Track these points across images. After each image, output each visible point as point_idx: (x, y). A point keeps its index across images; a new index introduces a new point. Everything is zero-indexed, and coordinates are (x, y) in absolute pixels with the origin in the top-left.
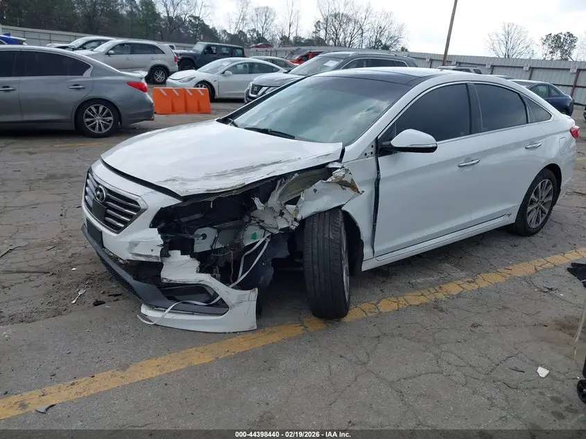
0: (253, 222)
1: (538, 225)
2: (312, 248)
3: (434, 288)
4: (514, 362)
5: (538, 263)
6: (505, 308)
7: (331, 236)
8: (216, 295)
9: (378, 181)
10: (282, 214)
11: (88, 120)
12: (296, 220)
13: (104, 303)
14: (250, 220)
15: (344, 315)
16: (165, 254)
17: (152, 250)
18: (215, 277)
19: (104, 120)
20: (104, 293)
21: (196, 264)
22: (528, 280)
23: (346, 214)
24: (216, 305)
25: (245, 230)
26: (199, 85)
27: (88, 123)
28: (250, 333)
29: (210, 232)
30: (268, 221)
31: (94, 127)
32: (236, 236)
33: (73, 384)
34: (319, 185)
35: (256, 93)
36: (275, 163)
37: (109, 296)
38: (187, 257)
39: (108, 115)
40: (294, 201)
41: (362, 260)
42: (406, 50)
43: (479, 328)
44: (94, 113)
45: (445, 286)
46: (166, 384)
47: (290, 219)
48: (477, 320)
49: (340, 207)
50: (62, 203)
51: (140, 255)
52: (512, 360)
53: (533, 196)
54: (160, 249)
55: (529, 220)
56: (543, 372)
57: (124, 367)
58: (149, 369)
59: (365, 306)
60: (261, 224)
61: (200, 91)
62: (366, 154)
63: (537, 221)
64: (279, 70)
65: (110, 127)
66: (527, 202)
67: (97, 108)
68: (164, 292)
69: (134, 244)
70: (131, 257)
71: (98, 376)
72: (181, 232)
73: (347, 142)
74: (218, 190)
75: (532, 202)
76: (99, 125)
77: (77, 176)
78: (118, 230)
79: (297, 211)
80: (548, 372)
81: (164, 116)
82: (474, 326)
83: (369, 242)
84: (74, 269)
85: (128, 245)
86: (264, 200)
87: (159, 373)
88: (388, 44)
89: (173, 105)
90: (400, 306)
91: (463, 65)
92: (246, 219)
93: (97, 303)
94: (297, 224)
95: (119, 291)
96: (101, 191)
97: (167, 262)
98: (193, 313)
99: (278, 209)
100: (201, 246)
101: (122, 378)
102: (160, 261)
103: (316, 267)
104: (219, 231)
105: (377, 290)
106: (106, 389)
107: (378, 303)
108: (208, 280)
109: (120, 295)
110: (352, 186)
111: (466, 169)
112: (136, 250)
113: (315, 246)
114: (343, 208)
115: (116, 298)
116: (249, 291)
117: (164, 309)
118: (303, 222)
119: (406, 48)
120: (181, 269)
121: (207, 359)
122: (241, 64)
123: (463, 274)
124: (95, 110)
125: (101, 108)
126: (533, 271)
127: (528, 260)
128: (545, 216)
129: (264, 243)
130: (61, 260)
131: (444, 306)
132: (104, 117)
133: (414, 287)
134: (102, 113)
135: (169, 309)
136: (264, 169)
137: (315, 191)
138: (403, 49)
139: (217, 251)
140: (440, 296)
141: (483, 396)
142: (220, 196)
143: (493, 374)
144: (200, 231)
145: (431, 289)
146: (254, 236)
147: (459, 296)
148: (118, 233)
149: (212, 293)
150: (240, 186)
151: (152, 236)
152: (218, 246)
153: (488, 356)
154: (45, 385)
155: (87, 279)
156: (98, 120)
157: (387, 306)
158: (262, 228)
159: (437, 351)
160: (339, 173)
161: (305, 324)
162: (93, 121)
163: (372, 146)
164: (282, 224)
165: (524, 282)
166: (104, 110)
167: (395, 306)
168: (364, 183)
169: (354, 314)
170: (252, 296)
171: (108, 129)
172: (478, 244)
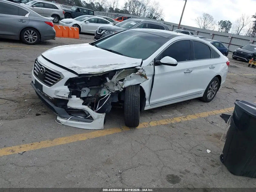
0: (105, 87)
1: (211, 98)
2: (128, 99)
3: (170, 119)
4: (198, 147)
5: (210, 113)
6: (197, 128)
7: (136, 95)
8: (89, 114)
9: (154, 75)
10: (117, 85)
11: (26, 36)
12: (122, 88)
13: (40, 115)
14: (104, 86)
15: (137, 126)
16: (70, 96)
17: (65, 95)
18: (89, 107)
19: (33, 37)
20: (40, 111)
21: (82, 101)
22: (206, 119)
23: (141, 87)
24: (89, 118)
25: (101, 90)
26: (74, 26)
27: (26, 38)
28: (101, 130)
29: (87, 90)
30: (111, 87)
31: (28, 40)
32: (98, 92)
33: (32, 144)
34: (132, 75)
35: (100, 32)
36: (116, 64)
37: (42, 112)
38: (79, 99)
39: (35, 35)
40: (122, 80)
41: (145, 106)
42: (163, 20)
43: (187, 135)
44: (29, 34)
45: (175, 119)
46: (69, 147)
47: (120, 87)
48: (186, 132)
49: (139, 84)
50: (17, 72)
51: (60, 96)
52: (198, 146)
53: (210, 87)
54: (68, 94)
55: (208, 96)
56: (208, 151)
57: (52, 139)
58: (62, 141)
59: (145, 123)
60: (108, 88)
61: (75, 29)
62: (150, 64)
63: (211, 97)
64: (109, 23)
65: (36, 40)
66: (208, 89)
67: (30, 31)
68: (67, 112)
69: (57, 92)
70: (55, 97)
71: (42, 142)
72: (76, 88)
73: (143, 59)
74: (93, 73)
75: (210, 89)
76: (31, 39)
77: (22, 61)
78: (50, 85)
79: (123, 84)
80: (210, 151)
81: (59, 38)
82: (185, 134)
83: (148, 99)
84: (26, 100)
85: (55, 92)
86: (110, 79)
87: (66, 143)
88: (156, 16)
89: (63, 33)
90: (158, 125)
91: (187, 30)
92: (102, 86)
93: (37, 115)
94: (122, 89)
95: (45, 111)
96: (43, 69)
97: (70, 100)
98: (79, 121)
99: (115, 83)
100: (83, 95)
101: (51, 143)
102: (68, 99)
103: (129, 106)
104: (91, 89)
105: (149, 118)
106: (46, 147)
107: (150, 122)
108: (87, 108)
109: (46, 112)
110: (145, 76)
111: (187, 74)
112: (58, 94)
113: (129, 98)
114: (140, 85)
115: (45, 113)
116: (102, 114)
117: (67, 119)
118: (125, 89)
119: (163, 19)
120: (76, 103)
121: (85, 138)
122: (93, 18)
123: (182, 115)
124: (29, 32)
125: (32, 32)
126: (208, 116)
127: (206, 111)
128: (214, 95)
129: (108, 95)
130: (19, 96)
131: (174, 126)
132: (33, 36)
133: (163, 118)
134: (32, 34)
135: (69, 119)
136: (111, 66)
137: (131, 77)
138: (162, 19)
139: (90, 97)
140: (173, 122)
141: (187, 158)
142: (94, 75)
143: (191, 151)
144: (84, 89)
145: (169, 119)
146: (104, 93)
147: (180, 122)
148: (50, 87)
149: (87, 113)
150: (102, 72)
151: (65, 89)
152: (90, 95)
153: (190, 145)
154: (21, 144)
155: (32, 105)
156: (31, 37)
157: (153, 124)
158: (108, 90)
159: (171, 142)
160: (140, 71)
161: (122, 128)
162: (28, 37)
163: (153, 62)
164: (116, 89)
165: (204, 119)
166: (33, 33)
167: (156, 124)
168: (149, 75)
169: (140, 126)
170: (103, 116)
171: (35, 41)
172: (188, 104)
